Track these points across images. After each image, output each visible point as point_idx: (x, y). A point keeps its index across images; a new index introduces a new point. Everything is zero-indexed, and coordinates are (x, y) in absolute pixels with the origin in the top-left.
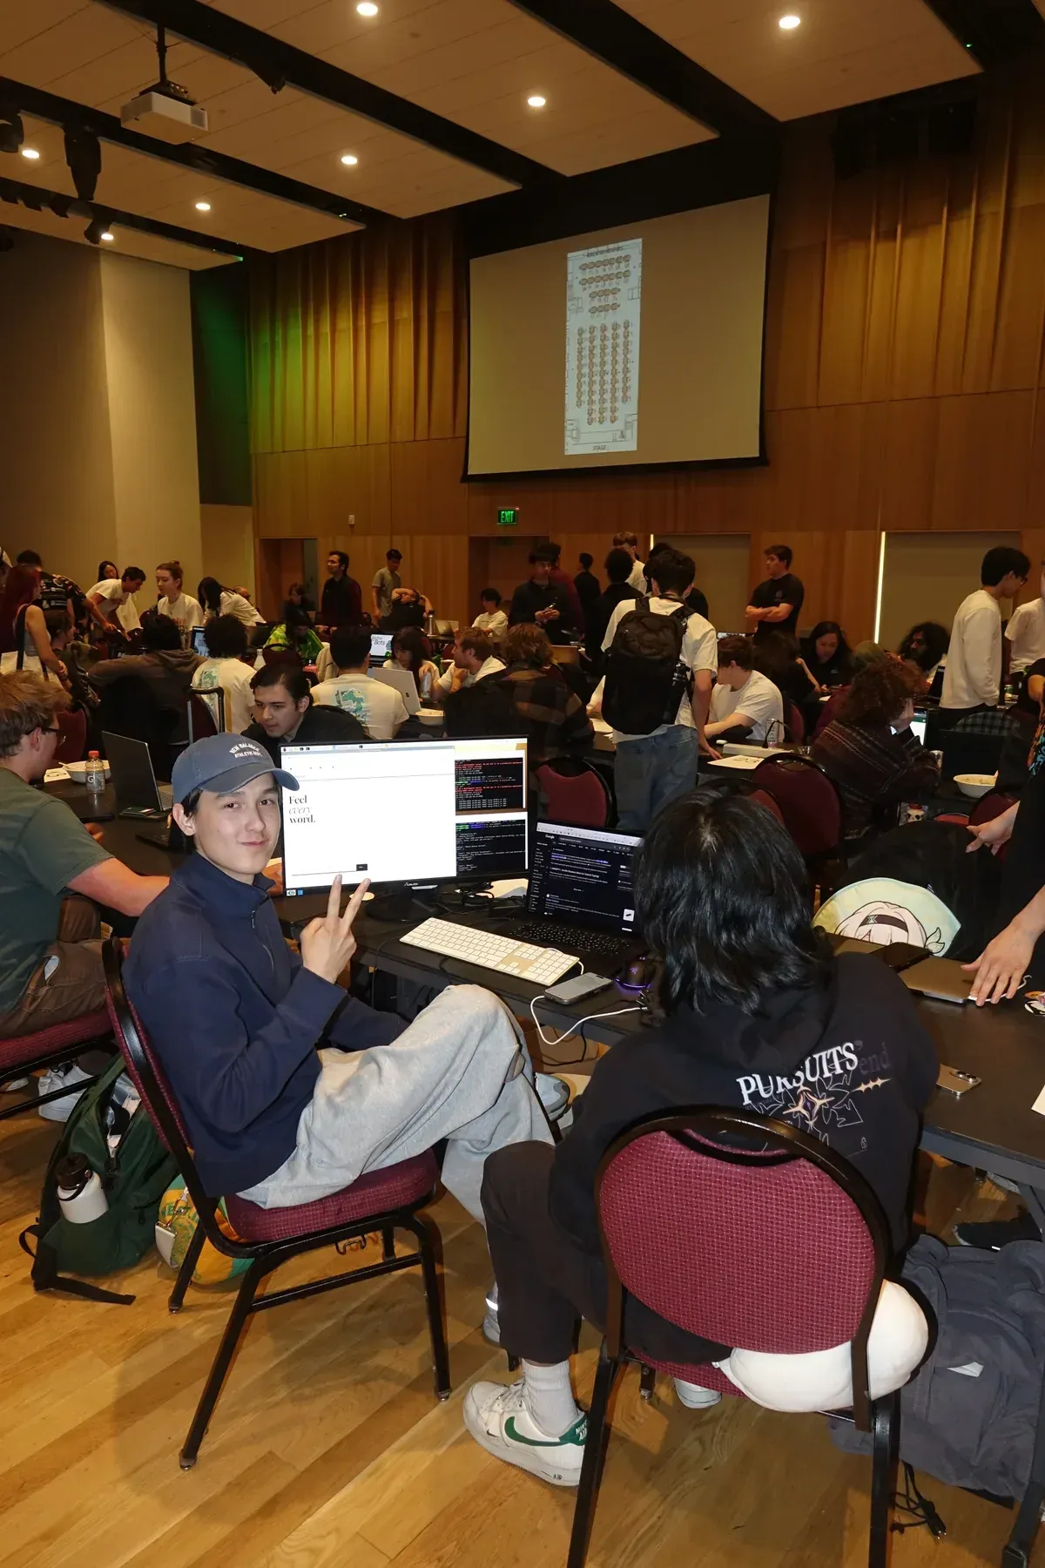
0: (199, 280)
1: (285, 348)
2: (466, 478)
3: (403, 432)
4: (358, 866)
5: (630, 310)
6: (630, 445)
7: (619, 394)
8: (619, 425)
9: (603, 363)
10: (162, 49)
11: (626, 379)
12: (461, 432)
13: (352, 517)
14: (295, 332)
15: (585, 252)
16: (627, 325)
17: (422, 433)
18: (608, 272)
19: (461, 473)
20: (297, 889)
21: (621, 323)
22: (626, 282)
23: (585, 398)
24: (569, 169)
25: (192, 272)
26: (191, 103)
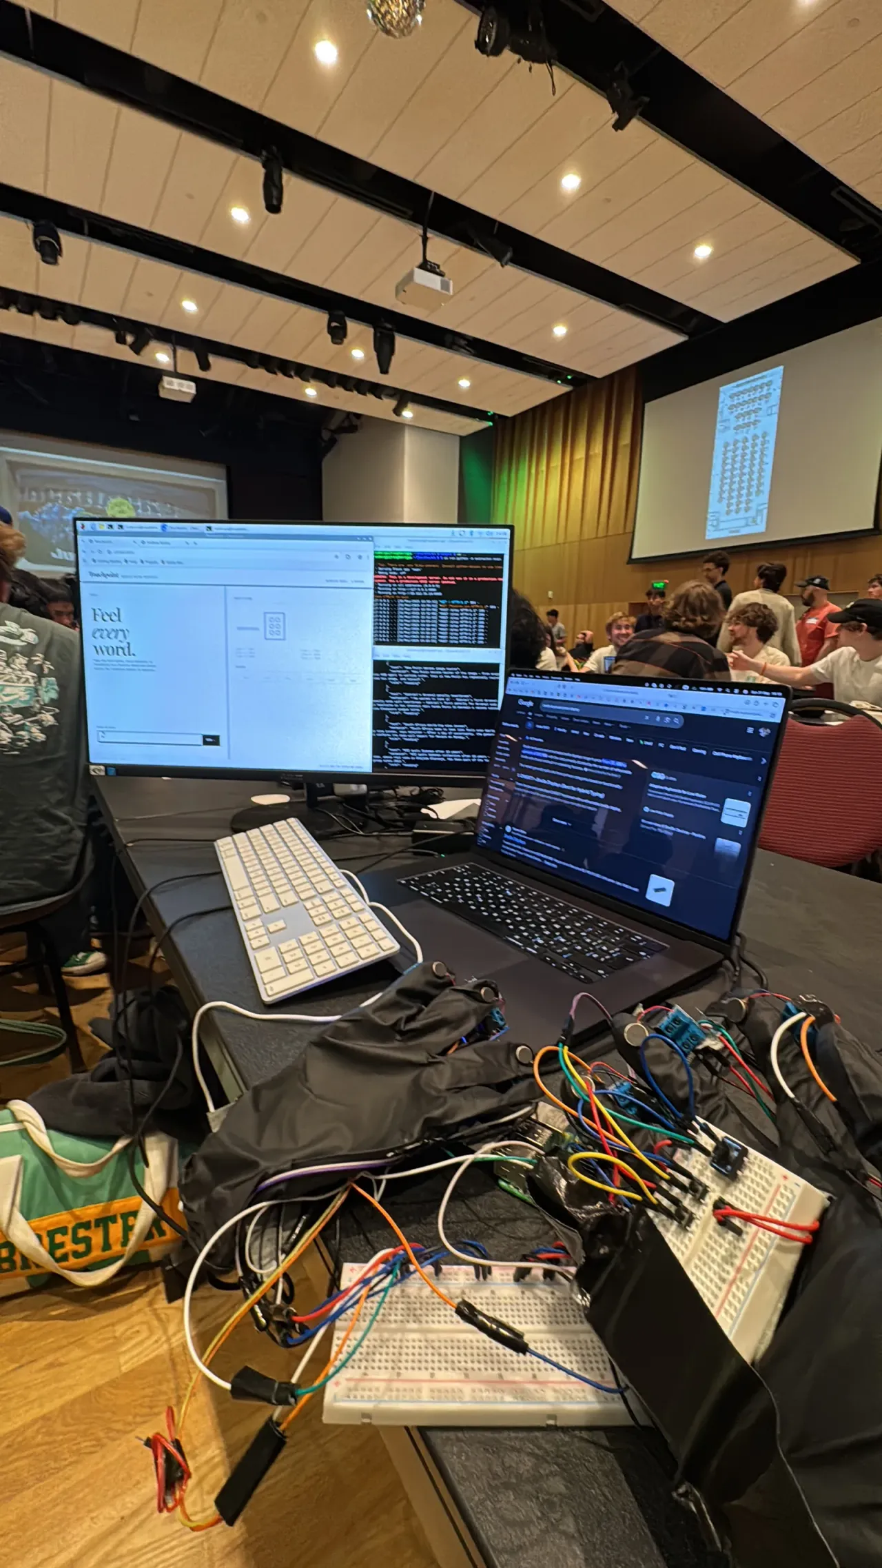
0: (466, 442)
1: (516, 483)
2: (631, 561)
3: (589, 532)
4: (205, 737)
5: (769, 424)
6: (761, 527)
7: (754, 490)
8: (752, 513)
9: (743, 467)
10: (425, 240)
11: (760, 477)
12: (629, 529)
13: (550, 593)
14: (524, 473)
15: (735, 384)
16: (765, 435)
17: (601, 533)
18: (752, 397)
19: (626, 558)
20: (106, 766)
21: (760, 434)
22: (767, 402)
23: (726, 495)
24: (725, 316)
25: (462, 438)
26: (441, 274)
